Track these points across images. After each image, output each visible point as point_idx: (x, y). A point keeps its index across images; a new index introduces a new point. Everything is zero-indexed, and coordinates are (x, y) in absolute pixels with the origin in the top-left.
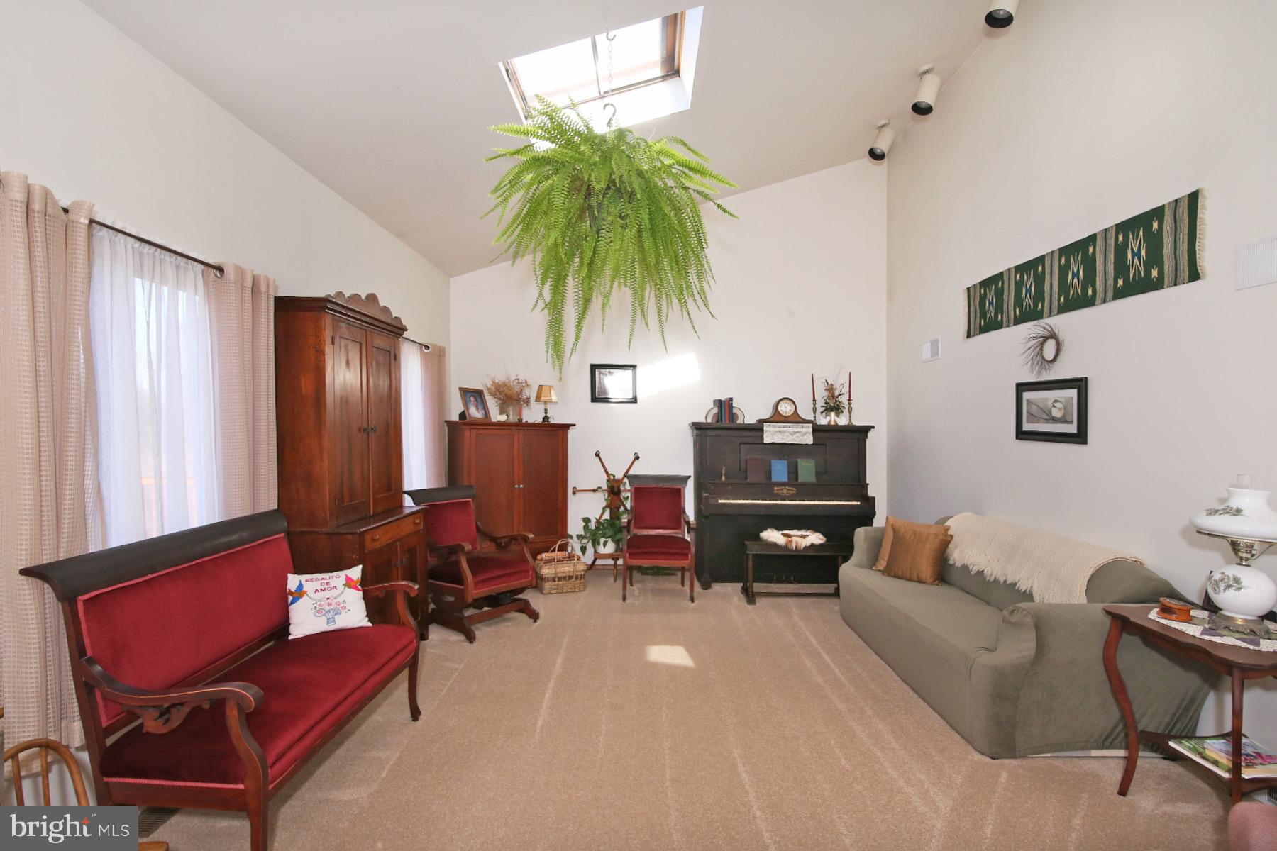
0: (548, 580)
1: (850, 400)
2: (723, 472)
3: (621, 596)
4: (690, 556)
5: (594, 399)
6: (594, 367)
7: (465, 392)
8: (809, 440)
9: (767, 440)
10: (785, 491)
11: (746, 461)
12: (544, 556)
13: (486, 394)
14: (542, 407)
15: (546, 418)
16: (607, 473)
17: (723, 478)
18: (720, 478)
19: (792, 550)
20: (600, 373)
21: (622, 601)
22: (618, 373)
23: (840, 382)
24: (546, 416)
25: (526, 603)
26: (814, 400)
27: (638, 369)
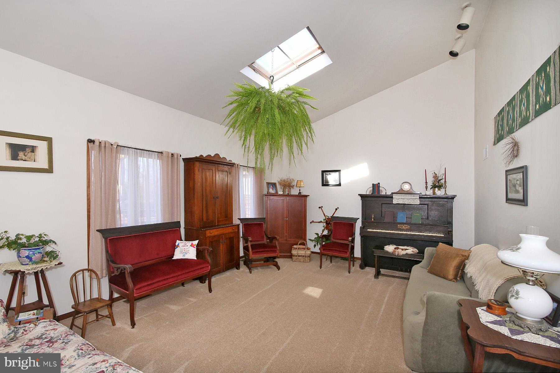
0: (295, 256)
1: (445, 182)
2: (373, 217)
3: (319, 266)
4: (348, 253)
5: (323, 185)
6: (323, 172)
7: (268, 184)
8: (418, 202)
9: (395, 202)
10: (403, 227)
11: (385, 212)
12: (295, 246)
13: (277, 184)
14: (298, 189)
15: (300, 193)
16: (325, 215)
17: (373, 220)
18: (372, 220)
19: (396, 255)
20: (326, 174)
21: (320, 268)
22: (333, 174)
23: (440, 174)
24: (300, 192)
25: (277, 262)
26: (426, 183)
27: (342, 172)
